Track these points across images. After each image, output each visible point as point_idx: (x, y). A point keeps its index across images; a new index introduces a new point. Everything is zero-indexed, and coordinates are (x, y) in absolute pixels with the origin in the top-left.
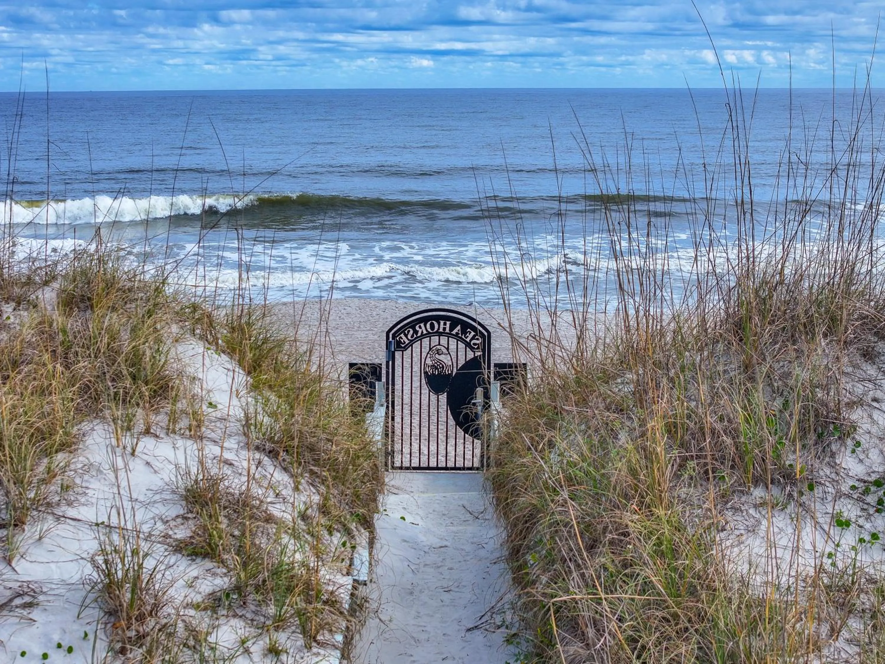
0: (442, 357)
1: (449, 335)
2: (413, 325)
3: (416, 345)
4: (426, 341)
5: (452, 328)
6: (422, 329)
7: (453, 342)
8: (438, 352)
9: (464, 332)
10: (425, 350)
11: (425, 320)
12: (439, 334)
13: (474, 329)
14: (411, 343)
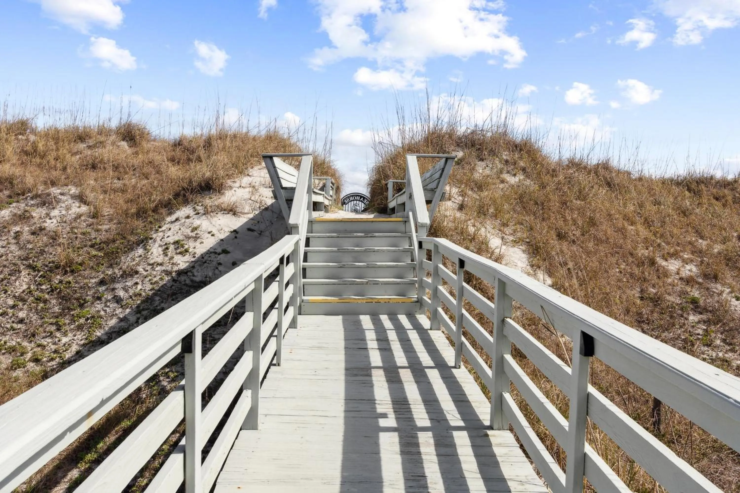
0: (357, 207)
1: (359, 201)
2: (349, 197)
3: (350, 203)
4: (352, 202)
5: (360, 198)
6: (351, 199)
7: (360, 203)
8: (356, 206)
9: (364, 200)
10: (352, 205)
11: (352, 196)
12: (356, 200)
13: (367, 199)
14: (348, 203)
